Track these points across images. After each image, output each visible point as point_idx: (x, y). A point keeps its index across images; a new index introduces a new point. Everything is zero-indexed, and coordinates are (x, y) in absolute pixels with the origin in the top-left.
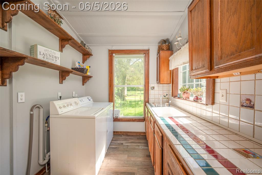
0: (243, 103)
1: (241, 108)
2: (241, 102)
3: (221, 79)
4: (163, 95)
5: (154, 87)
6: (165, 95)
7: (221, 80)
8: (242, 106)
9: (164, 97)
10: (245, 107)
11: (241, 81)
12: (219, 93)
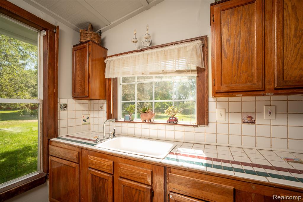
0: (245, 120)
1: (243, 125)
2: (242, 120)
3: (216, 98)
4: (83, 119)
5: (67, 105)
6: (86, 118)
7: (216, 100)
8: (244, 122)
9: (84, 122)
10: (247, 123)
11: (242, 101)
12: (215, 112)
